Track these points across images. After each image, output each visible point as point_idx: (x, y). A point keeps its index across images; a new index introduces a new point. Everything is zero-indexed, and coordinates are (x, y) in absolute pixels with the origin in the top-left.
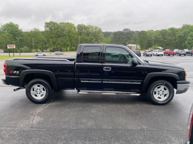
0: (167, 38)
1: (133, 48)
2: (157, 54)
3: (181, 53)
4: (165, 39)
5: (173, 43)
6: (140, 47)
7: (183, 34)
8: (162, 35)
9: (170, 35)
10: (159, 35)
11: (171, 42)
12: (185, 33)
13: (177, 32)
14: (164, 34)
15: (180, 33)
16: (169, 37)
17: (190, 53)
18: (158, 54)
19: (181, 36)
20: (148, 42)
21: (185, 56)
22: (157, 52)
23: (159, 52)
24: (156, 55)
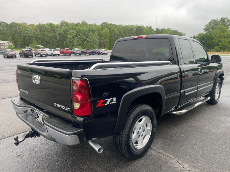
0: (46, 35)
1: (3, 46)
2: (52, 53)
3: (77, 53)
4: (44, 35)
5: (54, 42)
6: (13, 44)
7: (62, 31)
8: (41, 31)
9: (49, 32)
10: (36, 31)
11: (51, 40)
12: (65, 31)
13: (56, 28)
14: (43, 30)
15: (60, 31)
16: (50, 34)
17: (85, 52)
18: (54, 53)
19: (61, 34)
20: (24, 38)
21: (80, 56)
22: (52, 52)
23: (55, 51)
24: (51, 56)
